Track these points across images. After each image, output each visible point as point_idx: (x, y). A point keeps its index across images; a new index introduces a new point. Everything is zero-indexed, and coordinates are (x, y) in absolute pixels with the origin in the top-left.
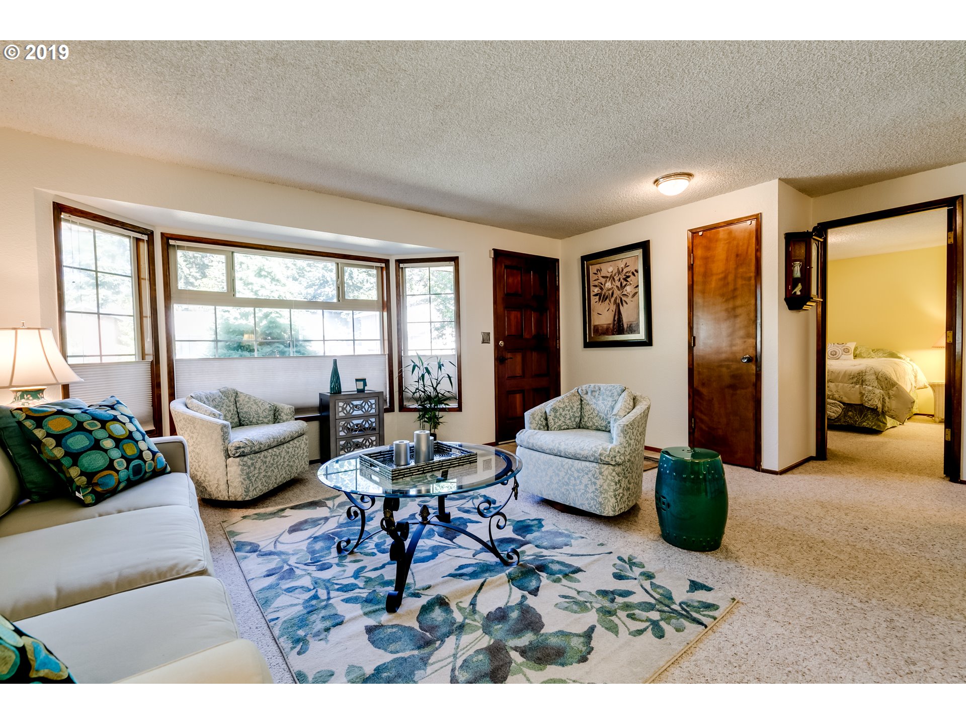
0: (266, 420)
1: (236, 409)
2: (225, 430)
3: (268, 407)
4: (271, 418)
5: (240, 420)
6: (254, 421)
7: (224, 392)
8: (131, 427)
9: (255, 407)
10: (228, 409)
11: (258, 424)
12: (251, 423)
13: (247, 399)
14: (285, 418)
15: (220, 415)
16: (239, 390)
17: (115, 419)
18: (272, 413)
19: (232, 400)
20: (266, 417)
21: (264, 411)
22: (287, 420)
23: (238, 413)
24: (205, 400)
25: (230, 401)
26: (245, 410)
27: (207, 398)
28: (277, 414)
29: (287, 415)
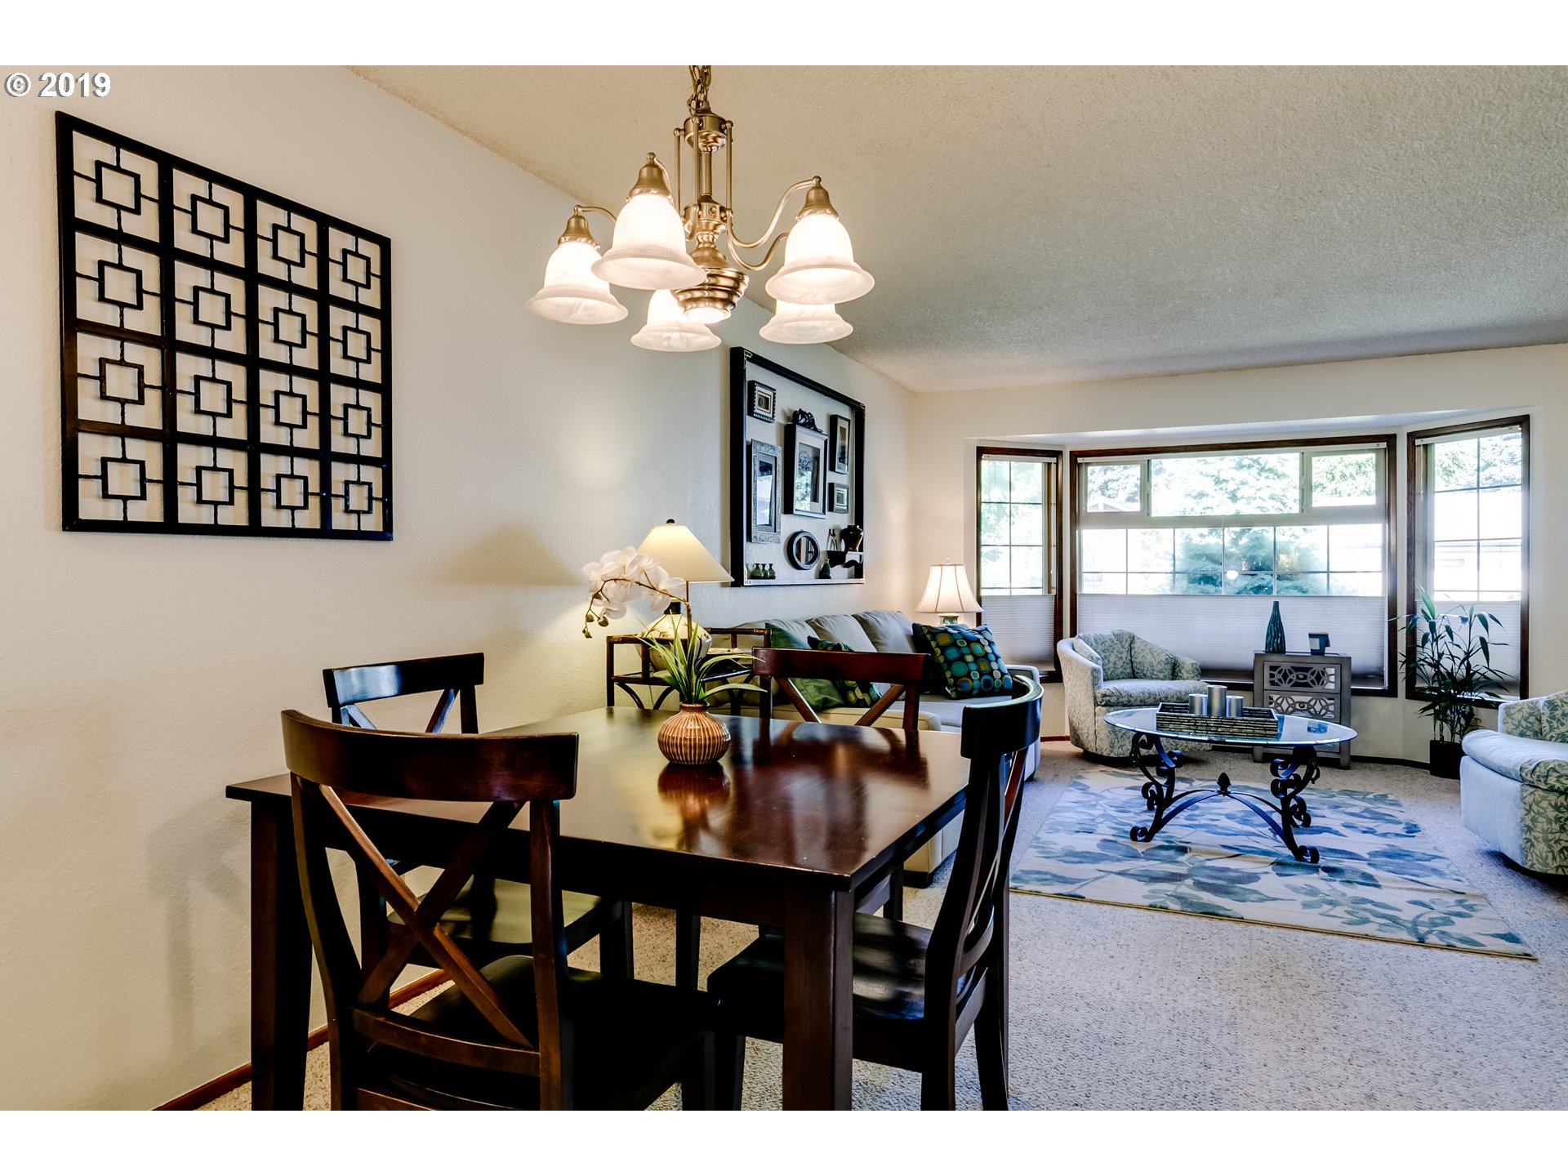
0: (1161, 675)
1: (1129, 658)
2: (1096, 675)
3: (1163, 658)
4: (1168, 672)
5: (1133, 671)
6: (1148, 674)
7: (1118, 635)
8: (988, 650)
9: (1149, 657)
10: (1119, 655)
11: (1152, 679)
12: (1145, 677)
13: (1142, 647)
14: (1185, 675)
15: (1098, 659)
16: (1135, 634)
17: (978, 641)
18: (1169, 667)
19: (1127, 645)
20: (1161, 672)
21: (1158, 662)
22: (1188, 679)
23: (1132, 662)
24: (1093, 642)
25: (1123, 647)
26: (1139, 659)
27: (1096, 640)
28: (1177, 670)
29: (1188, 672)
